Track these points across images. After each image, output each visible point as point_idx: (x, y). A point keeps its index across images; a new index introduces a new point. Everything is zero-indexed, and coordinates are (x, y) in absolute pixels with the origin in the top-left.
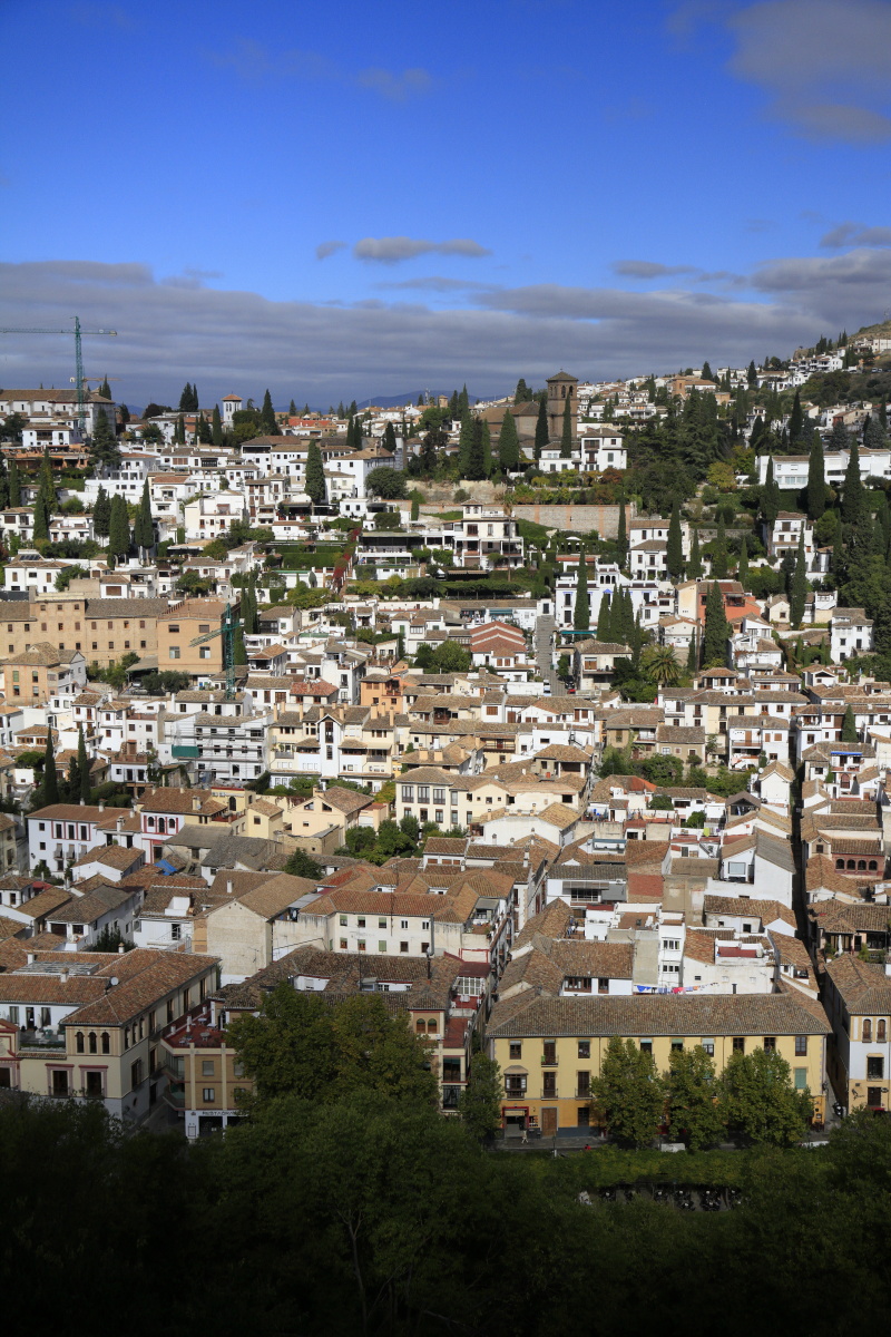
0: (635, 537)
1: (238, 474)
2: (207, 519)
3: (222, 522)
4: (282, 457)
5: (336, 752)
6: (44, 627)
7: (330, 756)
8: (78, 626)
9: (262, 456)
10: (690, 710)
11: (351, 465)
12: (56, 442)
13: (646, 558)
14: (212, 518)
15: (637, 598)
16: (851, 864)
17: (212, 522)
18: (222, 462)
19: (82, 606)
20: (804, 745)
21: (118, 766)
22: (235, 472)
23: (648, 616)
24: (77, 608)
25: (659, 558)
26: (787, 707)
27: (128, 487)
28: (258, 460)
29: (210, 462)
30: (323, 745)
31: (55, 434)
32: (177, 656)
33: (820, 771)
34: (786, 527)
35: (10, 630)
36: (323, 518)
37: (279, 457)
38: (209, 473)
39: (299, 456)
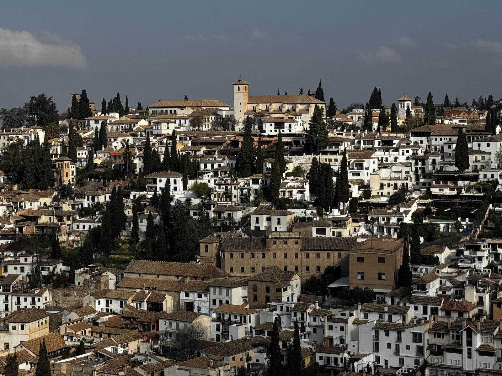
1: (408, 152)
2: (386, 182)
3: (396, 184)
4: (438, 140)
5: (474, 353)
6: (275, 255)
7: (470, 356)
8: (296, 255)
9: (425, 139)
11: (488, 145)
12: (286, 131)
14: (389, 181)
17: (389, 185)
18: (397, 143)
19: (300, 242)
21: (321, 354)
22: (405, 150)
24: (296, 243)
27: (333, 160)
28: (421, 142)
29: (388, 143)
30: (465, 348)
31: (287, 125)
32: (363, 278)
35: (253, 256)
36: (466, 183)
37: (436, 140)
38: (387, 150)
39: (450, 139)
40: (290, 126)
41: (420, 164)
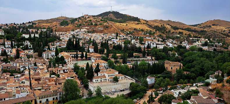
0: (6, 43)
10: (15, 64)
13: (8, 46)
15: (7, 51)
16: (37, 80)
20: (30, 67)
23: (8, 53)
25: (10, 46)
26: (28, 63)
33: (32, 70)
34: (26, 42)
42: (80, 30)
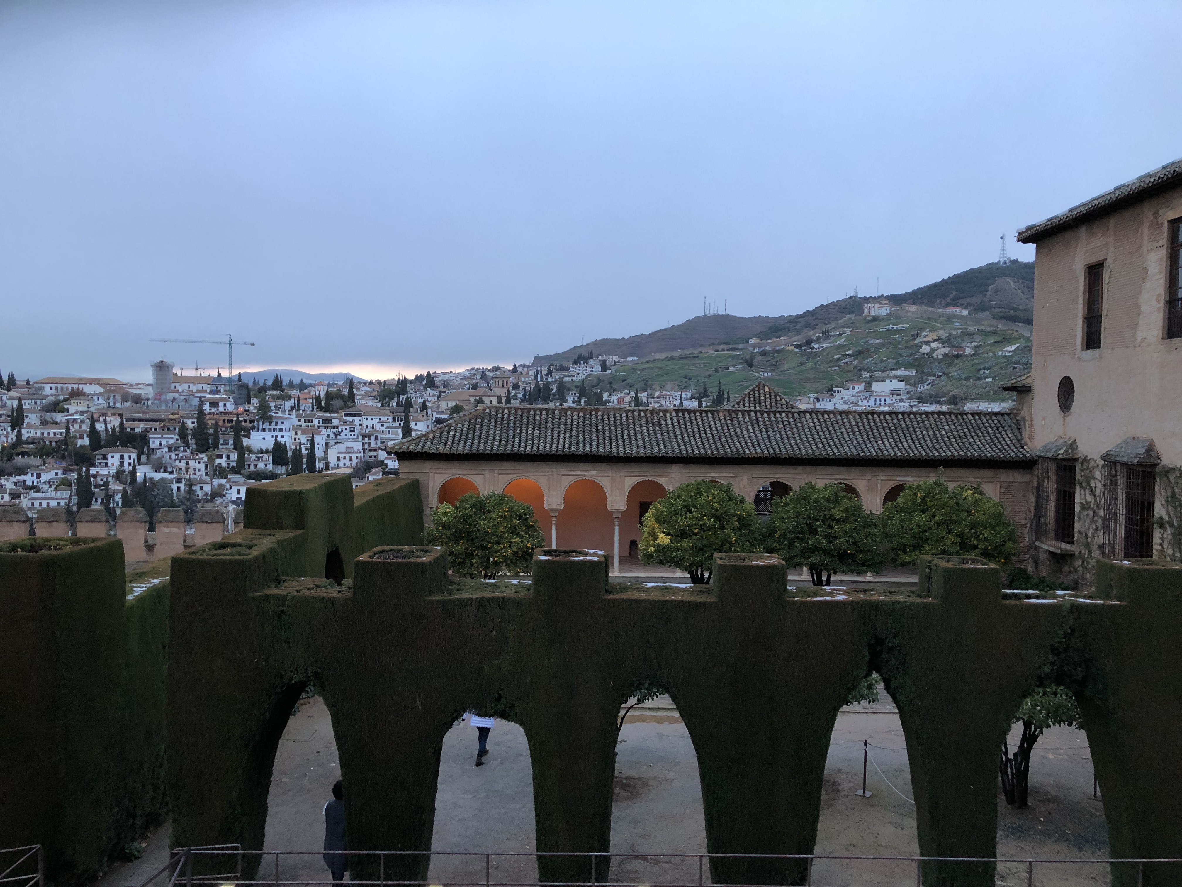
1: (346, 429)
2: (342, 456)
3: (351, 457)
4: (369, 419)
9: (356, 419)
11: (416, 424)
12: (221, 409)
14: (345, 455)
17: (345, 458)
18: (335, 422)
22: (344, 428)
27: (279, 436)
29: (327, 422)
31: (221, 404)
37: (367, 419)
38: (327, 428)
39: (380, 419)
40: (225, 405)
41: (366, 440)
42: (868, 386)
